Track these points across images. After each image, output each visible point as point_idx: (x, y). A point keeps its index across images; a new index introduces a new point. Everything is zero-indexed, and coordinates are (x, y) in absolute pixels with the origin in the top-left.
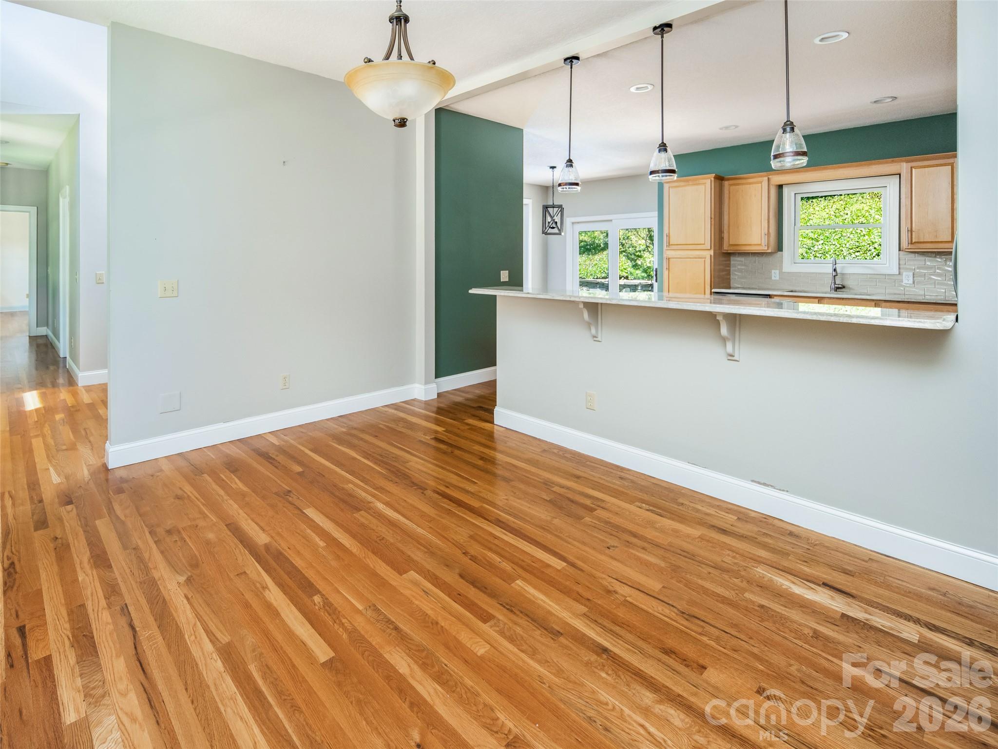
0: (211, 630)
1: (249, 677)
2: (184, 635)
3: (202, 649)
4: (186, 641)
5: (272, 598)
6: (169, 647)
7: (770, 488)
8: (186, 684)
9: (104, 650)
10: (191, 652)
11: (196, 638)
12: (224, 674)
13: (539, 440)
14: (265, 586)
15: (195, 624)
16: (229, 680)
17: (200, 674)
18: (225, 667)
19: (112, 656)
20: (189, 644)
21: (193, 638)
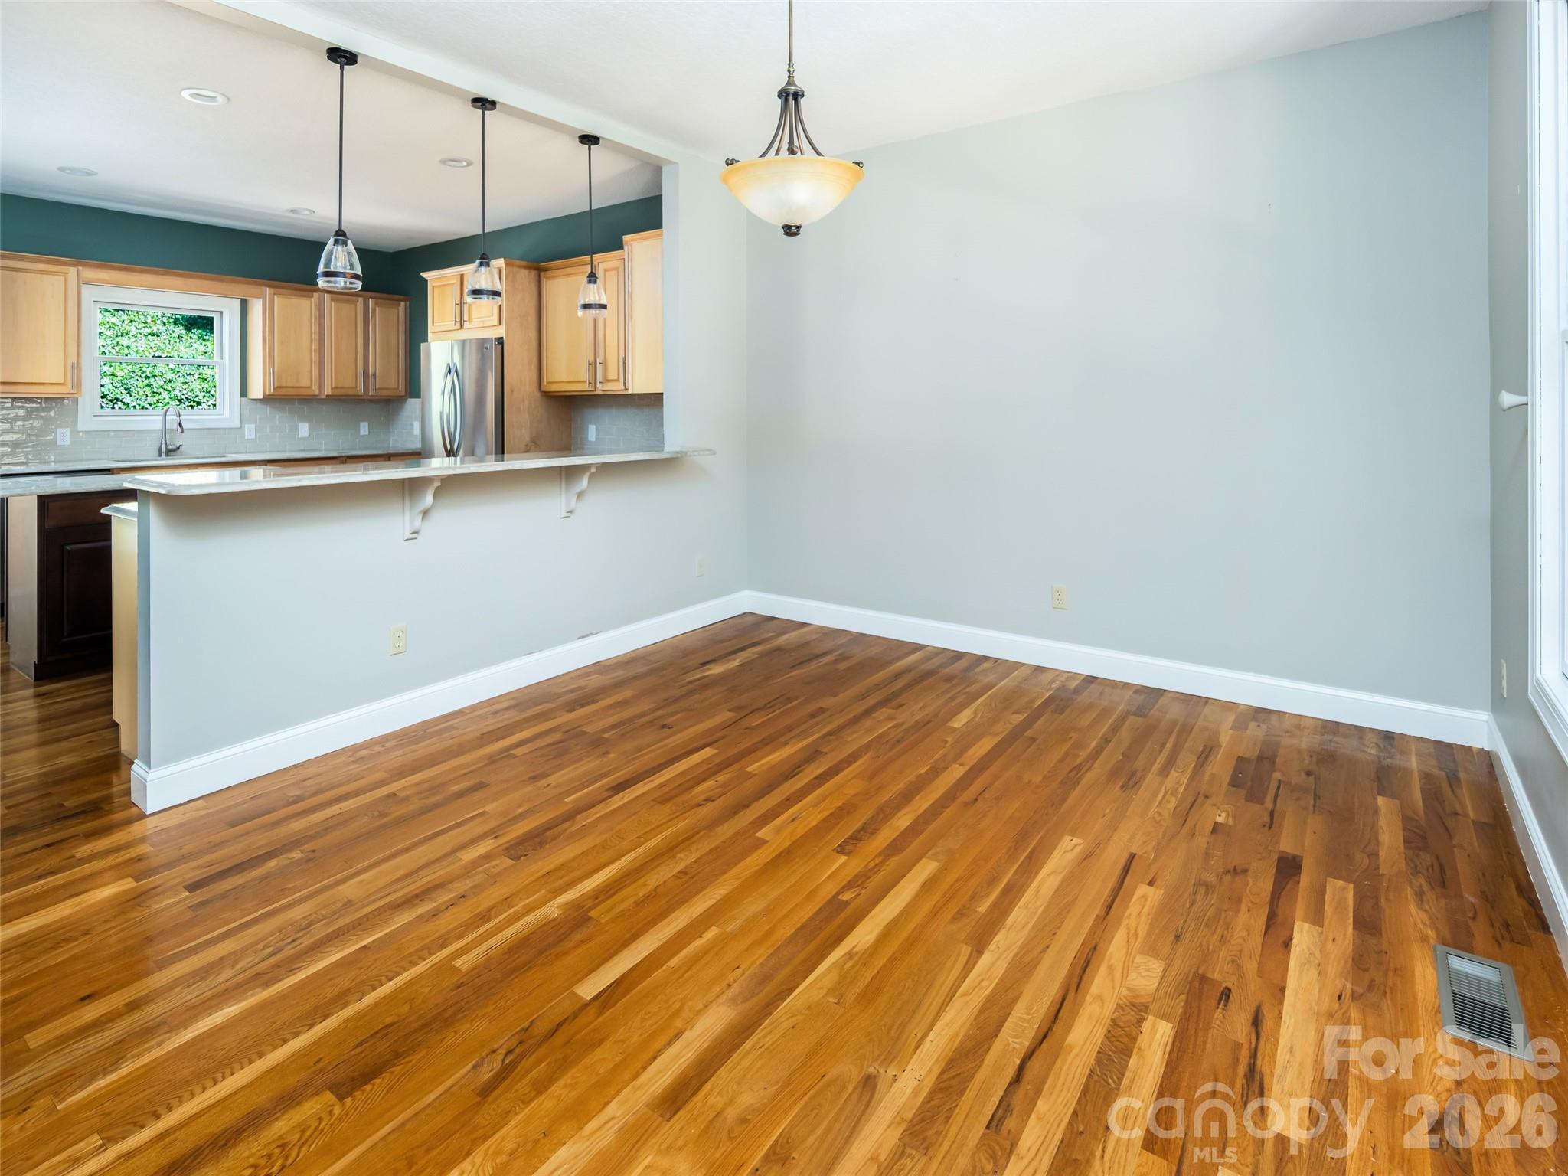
0: (962, 970)
1: (995, 905)
2: (989, 996)
3: (993, 964)
4: (994, 988)
5: (867, 938)
6: (1016, 1000)
7: (591, 637)
8: (1043, 951)
9: (1077, 1075)
10: (1006, 972)
11: (982, 980)
12: (1008, 927)
13: (294, 767)
14: (848, 956)
15: (964, 995)
16: (1010, 920)
17: (1022, 947)
18: (999, 930)
19: (1077, 1056)
20: (995, 982)
21: (985, 983)
